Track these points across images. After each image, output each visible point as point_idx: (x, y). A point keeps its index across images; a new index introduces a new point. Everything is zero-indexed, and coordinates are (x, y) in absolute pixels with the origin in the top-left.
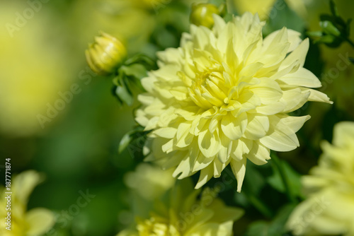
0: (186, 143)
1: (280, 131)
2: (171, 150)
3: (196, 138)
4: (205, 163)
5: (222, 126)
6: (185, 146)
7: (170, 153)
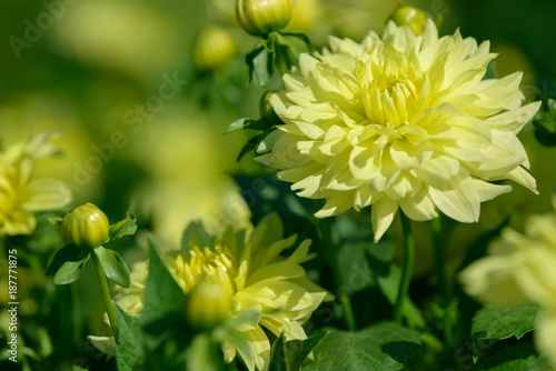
0: (332, 152)
1: (461, 192)
2: (307, 152)
3: (351, 148)
4: (348, 185)
5: (392, 150)
6: (329, 154)
7: (304, 155)
